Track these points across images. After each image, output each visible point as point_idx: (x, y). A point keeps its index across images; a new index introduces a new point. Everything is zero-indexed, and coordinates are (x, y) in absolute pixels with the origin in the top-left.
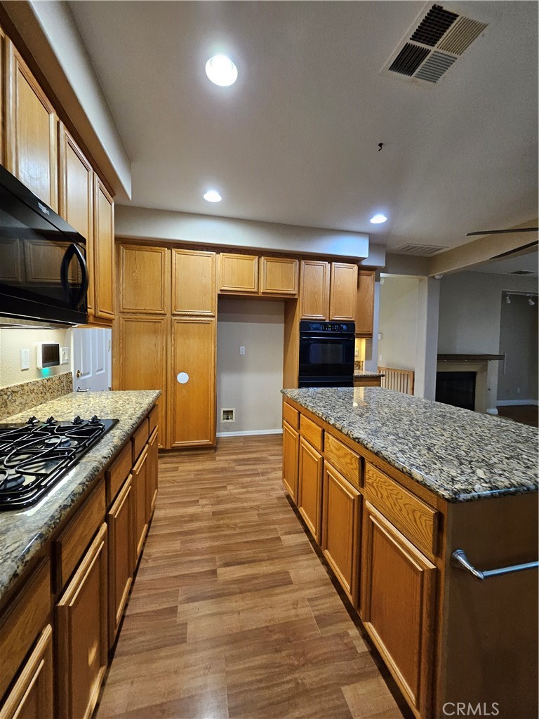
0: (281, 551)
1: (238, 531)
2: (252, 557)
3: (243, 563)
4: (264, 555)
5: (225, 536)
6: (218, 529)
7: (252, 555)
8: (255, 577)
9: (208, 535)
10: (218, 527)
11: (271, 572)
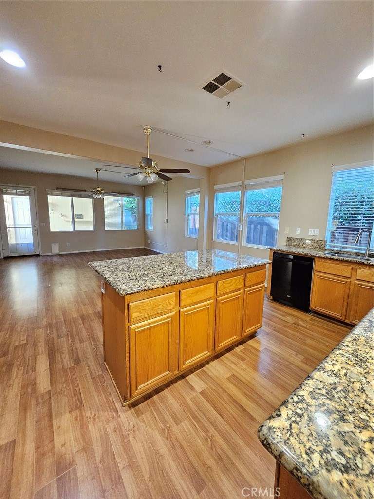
0: (212, 386)
1: (212, 431)
2: (232, 404)
3: (242, 407)
4: (225, 396)
5: (226, 440)
6: (224, 457)
7: (231, 405)
8: (246, 395)
9: (237, 463)
10: (221, 459)
11: (234, 387)
